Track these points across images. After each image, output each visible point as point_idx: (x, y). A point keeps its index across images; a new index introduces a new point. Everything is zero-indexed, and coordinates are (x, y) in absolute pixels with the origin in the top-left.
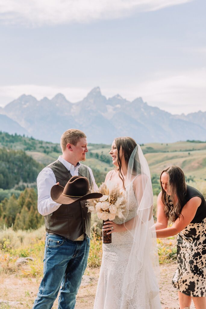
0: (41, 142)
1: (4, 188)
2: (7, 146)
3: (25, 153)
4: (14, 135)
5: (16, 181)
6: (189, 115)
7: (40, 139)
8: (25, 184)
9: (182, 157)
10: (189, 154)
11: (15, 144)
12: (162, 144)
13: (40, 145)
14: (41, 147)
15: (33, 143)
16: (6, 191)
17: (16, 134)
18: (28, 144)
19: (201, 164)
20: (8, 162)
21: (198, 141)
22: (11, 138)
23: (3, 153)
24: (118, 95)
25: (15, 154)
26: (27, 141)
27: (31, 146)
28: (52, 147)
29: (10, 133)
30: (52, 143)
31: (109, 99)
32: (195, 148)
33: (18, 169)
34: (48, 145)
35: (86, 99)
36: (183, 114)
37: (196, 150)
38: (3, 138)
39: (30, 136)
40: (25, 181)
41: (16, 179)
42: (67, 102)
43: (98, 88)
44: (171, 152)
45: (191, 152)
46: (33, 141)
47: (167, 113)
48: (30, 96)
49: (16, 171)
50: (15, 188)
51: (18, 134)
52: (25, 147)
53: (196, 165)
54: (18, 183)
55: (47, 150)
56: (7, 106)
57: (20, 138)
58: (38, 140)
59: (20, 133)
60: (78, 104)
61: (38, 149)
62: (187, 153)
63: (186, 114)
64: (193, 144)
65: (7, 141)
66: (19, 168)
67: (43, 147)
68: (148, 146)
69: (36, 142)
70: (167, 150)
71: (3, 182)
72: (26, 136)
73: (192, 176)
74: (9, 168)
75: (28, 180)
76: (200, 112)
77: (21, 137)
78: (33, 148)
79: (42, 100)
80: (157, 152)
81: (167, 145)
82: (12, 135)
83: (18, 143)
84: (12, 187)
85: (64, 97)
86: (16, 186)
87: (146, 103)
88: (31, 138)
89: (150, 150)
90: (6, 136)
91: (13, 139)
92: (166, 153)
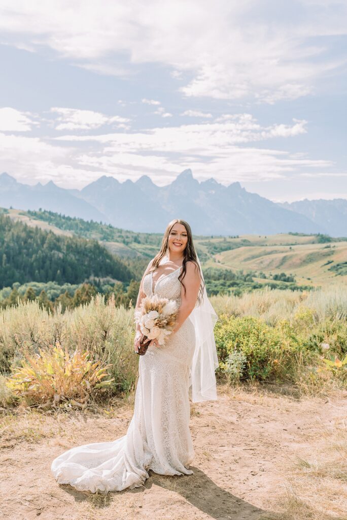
0: (120, 231)
1: (72, 283)
3: (98, 243)
4: (89, 222)
5: (86, 275)
6: (293, 203)
7: (119, 228)
8: (97, 279)
9: (282, 252)
10: (291, 248)
11: (90, 232)
12: (260, 237)
13: (118, 234)
14: (119, 237)
15: (111, 231)
16: (74, 286)
17: (92, 221)
18: (105, 232)
19: (304, 261)
20: (78, 253)
21: (303, 234)
23: (72, 242)
24: (212, 179)
25: (86, 243)
26: (104, 230)
27: (108, 235)
28: (132, 237)
29: (85, 220)
30: (133, 233)
31: (202, 183)
32: (298, 242)
33: (89, 261)
34: (128, 234)
35: (175, 183)
36: (287, 202)
37: (299, 244)
38: (77, 225)
39: (108, 224)
40: (97, 275)
41: (86, 272)
42: (154, 185)
43: (190, 170)
44: (270, 246)
45: (293, 247)
46: (111, 229)
47: (268, 200)
48: (111, 178)
49: (86, 263)
50: (85, 282)
51: (94, 221)
52: (102, 236)
53: (298, 262)
54: (88, 278)
55: (126, 240)
56: (85, 189)
57: (96, 225)
58: (116, 229)
59: (97, 220)
60: (166, 188)
61: (115, 238)
62: (289, 247)
63: (290, 202)
64: (296, 238)
65: (81, 229)
66: (91, 259)
67: (123, 237)
68: (244, 239)
69: (115, 231)
70: (265, 244)
71: (71, 275)
72: (103, 224)
73: (293, 275)
74: (78, 260)
75: (100, 274)
76: (306, 200)
77: (98, 224)
78: (110, 238)
79: (124, 183)
80: (253, 246)
81: (266, 237)
82: (88, 222)
83: (94, 232)
84: (82, 281)
85: (150, 180)
86: (86, 280)
87: (244, 189)
88: (110, 225)
89: (245, 243)
90: (80, 223)
91: (88, 226)
92: (263, 247)
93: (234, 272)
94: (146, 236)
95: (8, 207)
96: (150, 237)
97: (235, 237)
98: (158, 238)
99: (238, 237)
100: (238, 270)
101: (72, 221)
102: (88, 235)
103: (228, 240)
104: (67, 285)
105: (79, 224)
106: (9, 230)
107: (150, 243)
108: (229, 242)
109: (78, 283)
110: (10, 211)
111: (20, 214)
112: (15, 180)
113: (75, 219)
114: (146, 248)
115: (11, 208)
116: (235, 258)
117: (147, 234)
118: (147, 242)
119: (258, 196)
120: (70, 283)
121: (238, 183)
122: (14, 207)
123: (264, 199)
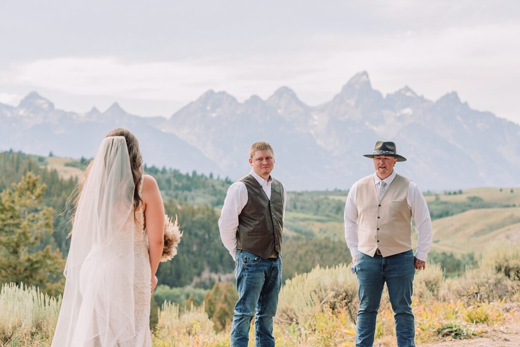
1: (172, 285)
2: (176, 197)
3: (213, 212)
4: (191, 175)
5: (195, 271)
8: (215, 276)
11: (193, 193)
12: (501, 190)
16: (176, 291)
17: (194, 173)
22: (184, 181)
24: (407, 89)
25: (193, 213)
29: (183, 172)
31: (388, 95)
33: (200, 245)
35: (339, 99)
38: (168, 181)
39: (223, 177)
40: (215, 270)
41: (196, 265)
42: (300, 104)
43: (365, 73)
47: (511, 123)
48: (223, 93)
49: (195, 248)
50: (193, 284)
51: (199, 173)
52: (214, 199)
54: (199, 275)
56: (176, 116)
57: (202, 180)
59: (203, 171)
60: (322, 109)
65: (177, 188)
66: (202, 242)
68: (472, 195)
70: (512, 204)
71: (169, 271)
72: (215, 177)
74: (181, 244)
75: (220, 267)
77: (206, 179)
79: (246, 102)
80: (489, 207)
81: (512, 191)
82: (187, 174)
83: (200, 192)
84: (189, 282)
85: (294, 96)
86: (196, 280)
87: (466, 104)
88: (226, 179)
89: (474, 203)
90: (175, 177)
91: (189, 183)
92: (509, 209)
93: (458, 256)
94: (293, 196)
95: (45, 154)
96: (300, 198)
97: (455, 193)
98: (315, 199)
99: (461, 192)
100: (466, 252)
101: (159, 174)
102: (189, 198)
103: (444, 198)
104: (163, 288)
105: (172, 179)
106: (59, 195)
107: (302, 208)
108: (446, 203)
109: (182, 285)
110: (49, 160)
111: (67, 165)
112: (51, 105)
113: (164, 171)
114: (294, 218)
115: (51, 155)
116: (457, 230)
117: (294, 193)
118: (295, 207)
119: (493, 115)
120: (168, 284)
121: (454, 94)
122: (55, 153)
123: (505, 120)
